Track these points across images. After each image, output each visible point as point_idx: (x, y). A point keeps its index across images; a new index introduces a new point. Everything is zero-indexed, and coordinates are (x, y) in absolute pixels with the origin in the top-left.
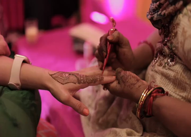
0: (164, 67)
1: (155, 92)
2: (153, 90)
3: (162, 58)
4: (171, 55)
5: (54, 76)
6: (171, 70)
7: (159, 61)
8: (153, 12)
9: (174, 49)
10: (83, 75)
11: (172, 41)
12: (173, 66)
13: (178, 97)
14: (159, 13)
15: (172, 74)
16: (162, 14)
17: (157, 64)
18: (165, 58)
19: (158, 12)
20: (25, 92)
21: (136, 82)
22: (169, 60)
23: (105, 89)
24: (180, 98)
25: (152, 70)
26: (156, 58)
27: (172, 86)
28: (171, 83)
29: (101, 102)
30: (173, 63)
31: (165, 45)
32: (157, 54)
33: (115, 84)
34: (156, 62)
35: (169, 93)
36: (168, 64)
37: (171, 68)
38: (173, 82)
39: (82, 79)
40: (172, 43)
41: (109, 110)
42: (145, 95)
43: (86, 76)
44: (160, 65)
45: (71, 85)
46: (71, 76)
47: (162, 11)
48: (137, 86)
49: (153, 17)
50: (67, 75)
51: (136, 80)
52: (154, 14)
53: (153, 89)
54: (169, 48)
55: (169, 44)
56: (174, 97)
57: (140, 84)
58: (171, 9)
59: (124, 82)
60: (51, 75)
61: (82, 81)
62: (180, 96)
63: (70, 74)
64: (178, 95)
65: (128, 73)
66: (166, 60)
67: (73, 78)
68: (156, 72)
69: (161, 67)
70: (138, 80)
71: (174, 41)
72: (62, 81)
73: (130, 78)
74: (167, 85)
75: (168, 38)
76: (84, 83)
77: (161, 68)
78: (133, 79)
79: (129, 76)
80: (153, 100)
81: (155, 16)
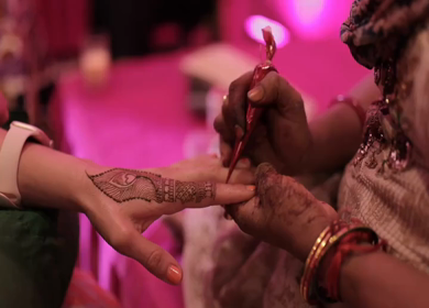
0: (381, 171)
1: (350, 241)
2: (345, 235)
3: (377, 145)
4: (399, 142)
5: (100, 179)
6: (398, 182)
7: (370, 153)
8: (356, 22)
9: (404, 126)
10: (170, 180)
11: (402, 104)
12: (404, 170)
13: (412, 256)
14: (367, 27)
15: (398, 192)
16: (376, 29)
17: (364, 160)
18: (385, 148)
19: (366, 22)
20: (30, 216)
21: (302, 208)
22: (394, 155)
23: (229, 216)
24: (418, 260)
25: (353, 177)
26: (365, 144)
27: (398, 226)
28: (397, 217)
29: (227, 244)
30: (404, 164)
31: (385, 112)
32: (367, 135)
33: (250, 208)
34: (364, 156)
35: (390, 243)
36: (390, 166)
37: (397, 177)
38: (401, 215)
39: (167, 189)
40: (400, 111)
41: (244, 269)
42: (323, 244)
43: (178, 183)
44: (372, 165)
45: (139, 205)
46: (141, 180)
47: (376, 20)
48: (304, 218)
49: (354, 36)
50: (131, 178)
51: (302, 201)
52: (356, 28)
53: (344, 231)
54: (393, 122)
55: (393, 112)
56: (401, 254)
57: (311, 213)
58: (398, 16)
59: (271, 204)
60: (92, 178)
61: (167, 196)
62: (419, 255)
63: (137, 177)
64: (413, 251)
65: (286, 180)
66: (385, 154)
67: (145, 187)
68: (362, 182)
69: (374, 171)
70: (308, 204)
71: (405, 106)
72: (116, 194)
73: (289, 196)
74: (387, 220)
75: (393, 96)
76: (172, 200)
77: (372, 174)
78: (295, 200)
79: (286, 189)
80: (343, 262)
81: (359, 33)
